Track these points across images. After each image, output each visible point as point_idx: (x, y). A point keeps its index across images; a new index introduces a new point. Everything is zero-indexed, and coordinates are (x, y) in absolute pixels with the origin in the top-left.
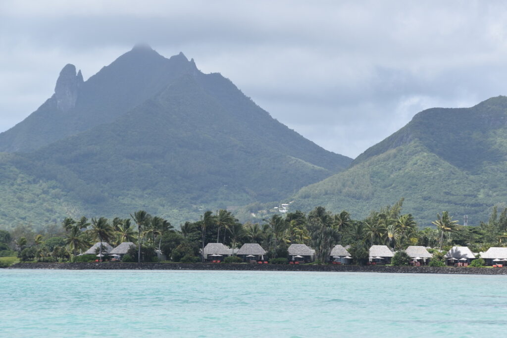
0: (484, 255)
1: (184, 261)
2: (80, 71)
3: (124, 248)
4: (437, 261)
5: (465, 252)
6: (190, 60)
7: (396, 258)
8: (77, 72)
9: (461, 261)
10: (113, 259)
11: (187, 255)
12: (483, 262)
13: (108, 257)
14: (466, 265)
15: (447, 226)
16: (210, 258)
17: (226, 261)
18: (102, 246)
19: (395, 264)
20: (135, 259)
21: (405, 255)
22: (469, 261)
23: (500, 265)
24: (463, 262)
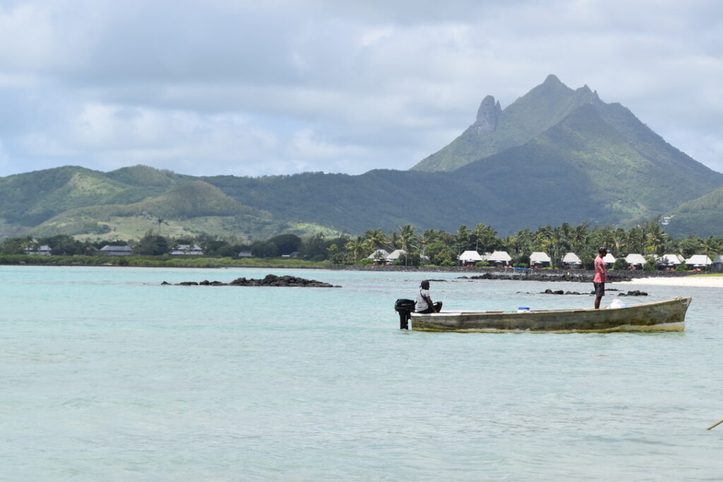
0: (688, 261)
1: (443, 265)
2: (498, 102)
3: (396, 254)
4: (649, 266)
5: (673, 259)
6: (593, 92)
7: (616, 263)
8: (496, 102)
9: (669, 267)
10: (388, 263)
11: (446, 260)
12: (686, 267)
13: (383, 262)
14: (672, 270)
15: (658, 238)
16: (467, 263)
17: (478, 266)
18: (379, 252)
19: (615, 269)
20: (404, 264)
21: (624, 261)
22: (674, 266)
23: (699, 270)
24: (670, 267)
